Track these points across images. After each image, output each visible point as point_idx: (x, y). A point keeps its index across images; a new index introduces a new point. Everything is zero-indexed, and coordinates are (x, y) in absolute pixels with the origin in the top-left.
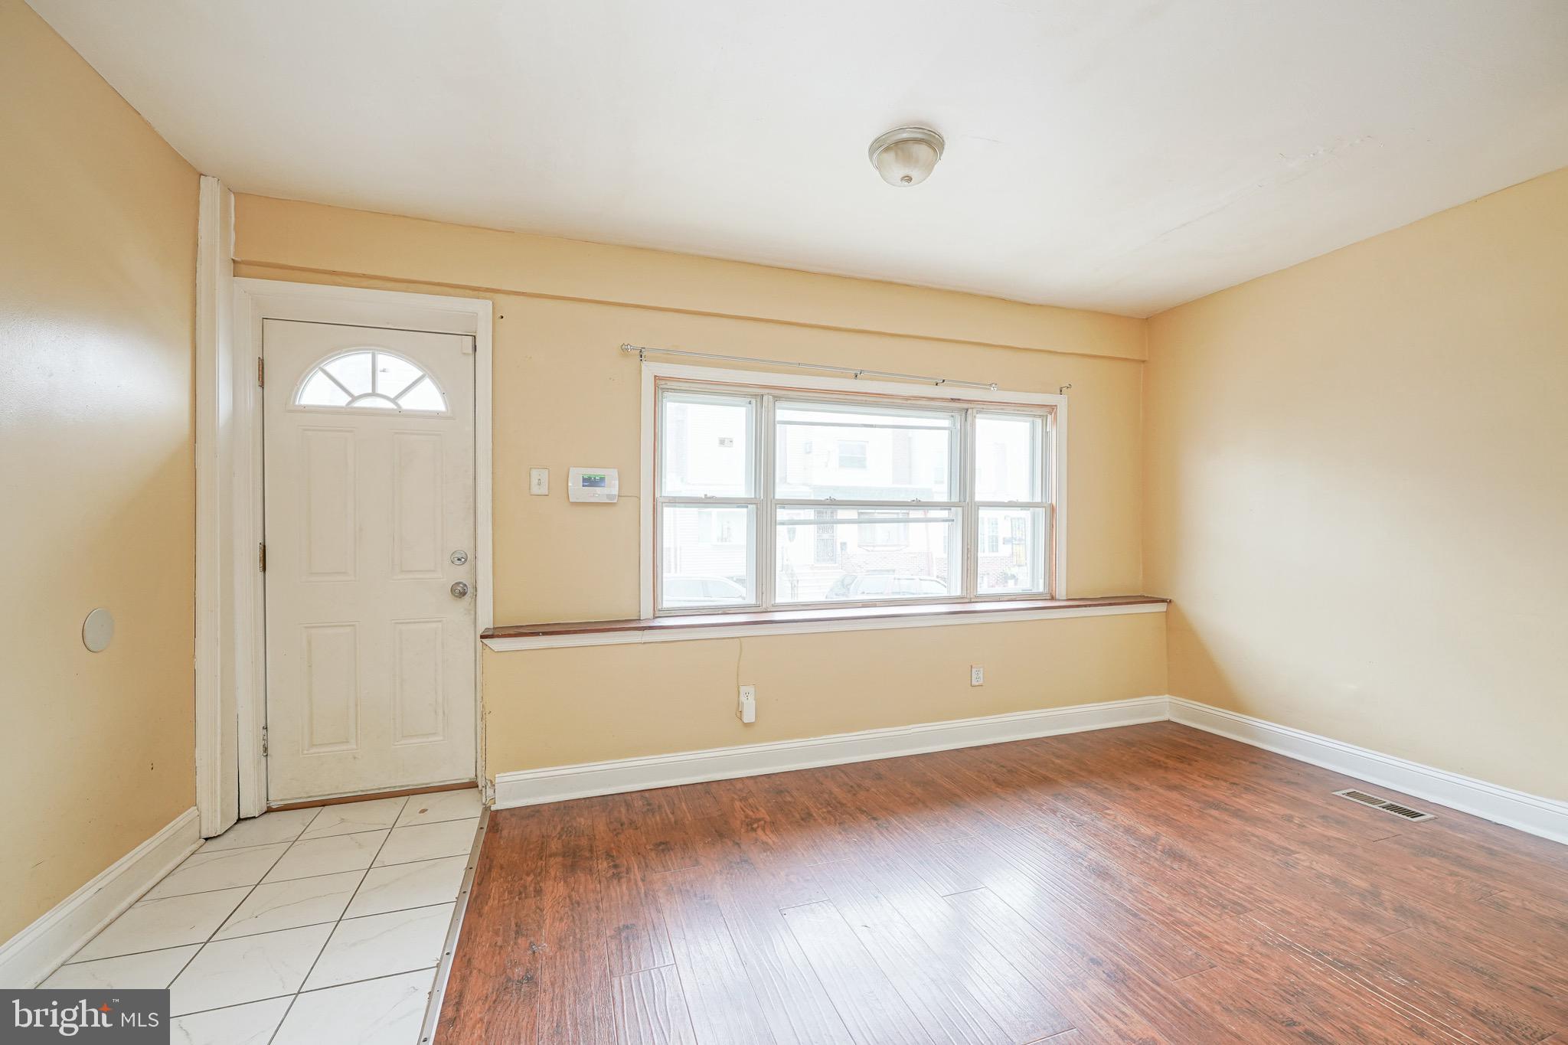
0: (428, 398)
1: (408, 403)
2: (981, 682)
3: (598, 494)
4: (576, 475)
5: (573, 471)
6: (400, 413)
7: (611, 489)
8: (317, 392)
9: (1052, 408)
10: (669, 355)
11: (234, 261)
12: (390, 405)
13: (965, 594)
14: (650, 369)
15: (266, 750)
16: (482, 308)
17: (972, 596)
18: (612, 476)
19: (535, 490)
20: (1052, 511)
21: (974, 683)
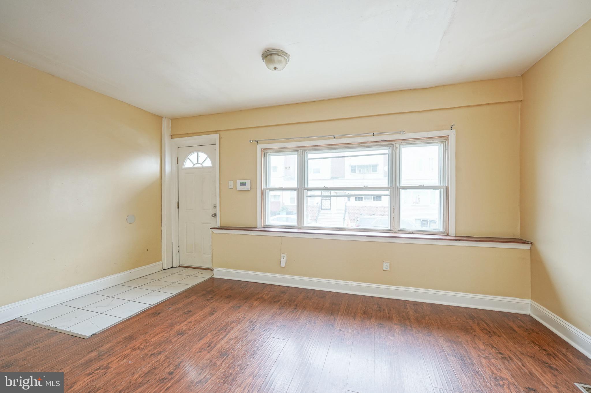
0: (208, 163)
1: (205, 165)
2: (388, 269)
3: (244, 188)
4: (238, 182)
5: (238, 181)
6: (203, 168)
7: (248, 186)
8: (188, 164)
9: (447, 137)
10: (266, 141)
11: (171, 135)
12: (200, 166)
13: (392, 229)
14: (260, 147)
15: (179, 252)
16: (216, 136)
17: (396, 230)
18: (248, 182)
19: (230, 187)
20: (447, 190)
21: (384, 269)
